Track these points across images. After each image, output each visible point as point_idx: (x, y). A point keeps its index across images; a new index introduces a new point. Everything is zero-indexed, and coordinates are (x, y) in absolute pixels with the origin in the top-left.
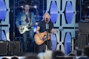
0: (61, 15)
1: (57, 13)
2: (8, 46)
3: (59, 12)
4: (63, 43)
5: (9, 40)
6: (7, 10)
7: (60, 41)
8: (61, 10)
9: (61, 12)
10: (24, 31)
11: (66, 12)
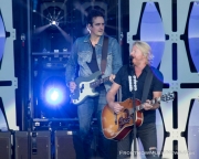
0: (175, 46)
1: (163, 39)
2: (13, 148)
3: (167, 37)
4: (185, 134)
5: (16, 128)
6: (8, 34)
7: (175, 126)
8: (175, 29)
9: (176, 37)
11: (190, 36)
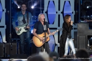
3: (57, 12)
9: (59, 13)
10: (21, 32)
11: (64, 12)
